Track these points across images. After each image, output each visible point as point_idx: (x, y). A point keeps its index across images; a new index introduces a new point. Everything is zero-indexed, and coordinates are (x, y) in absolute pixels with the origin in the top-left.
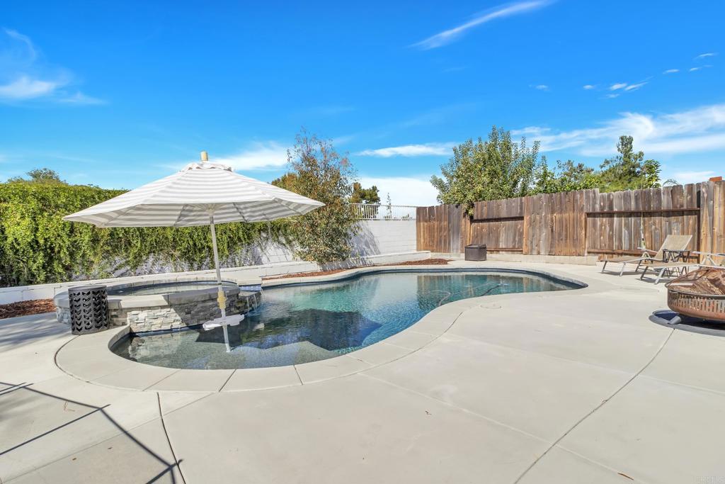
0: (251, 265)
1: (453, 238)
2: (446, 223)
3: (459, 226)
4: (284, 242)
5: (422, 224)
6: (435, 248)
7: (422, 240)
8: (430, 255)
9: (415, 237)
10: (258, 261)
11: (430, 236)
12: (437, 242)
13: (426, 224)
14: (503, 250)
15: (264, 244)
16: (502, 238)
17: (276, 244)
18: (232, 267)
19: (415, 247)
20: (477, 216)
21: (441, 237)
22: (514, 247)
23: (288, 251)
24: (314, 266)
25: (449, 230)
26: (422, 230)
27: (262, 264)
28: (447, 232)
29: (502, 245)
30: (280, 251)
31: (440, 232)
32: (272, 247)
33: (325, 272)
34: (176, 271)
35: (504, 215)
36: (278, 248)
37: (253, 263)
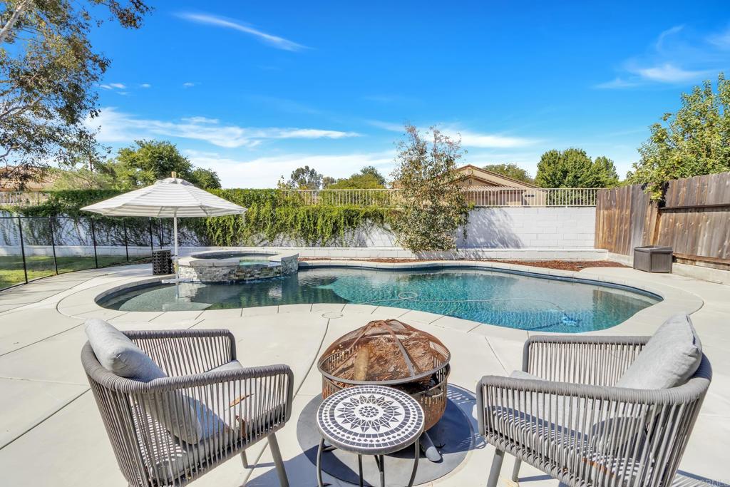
0: (356, 247)
1: (634, 235)
2: (628, 212)
3: (644, 216)
4: (390, 228)
5: (602, 211)
6: (613, 247)
7: (601, 235)
8: (607, 256)
9: (593, 230)
10: (362, 244)
11: (610, 231)
12: (616, 238)
13: (606, 212)
14: (701, 259)
15: (369, 229)
16: (703, 239)
17: (380, 230)
18: (339, 246)
19: (593, 243)
20: (670, 203)
21: (621, 231)
22: (720, 257)
23: (394, 237)
24: (409, 254)
25: (631, 223)
26: (602, 220)
27: (367, 247)
28: (627, 225)
29: (701, 252)
30: (385, 237)
31: (621, 223)
32: (377, 233)
33: (421, 259)
34: (297, 246)
35: (710, 200)
36: (383, 233)
37: (358, 245)
